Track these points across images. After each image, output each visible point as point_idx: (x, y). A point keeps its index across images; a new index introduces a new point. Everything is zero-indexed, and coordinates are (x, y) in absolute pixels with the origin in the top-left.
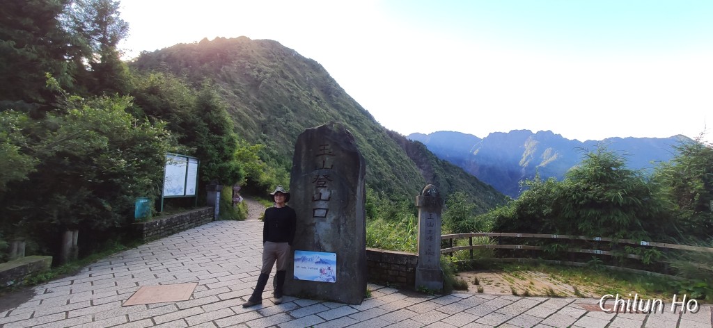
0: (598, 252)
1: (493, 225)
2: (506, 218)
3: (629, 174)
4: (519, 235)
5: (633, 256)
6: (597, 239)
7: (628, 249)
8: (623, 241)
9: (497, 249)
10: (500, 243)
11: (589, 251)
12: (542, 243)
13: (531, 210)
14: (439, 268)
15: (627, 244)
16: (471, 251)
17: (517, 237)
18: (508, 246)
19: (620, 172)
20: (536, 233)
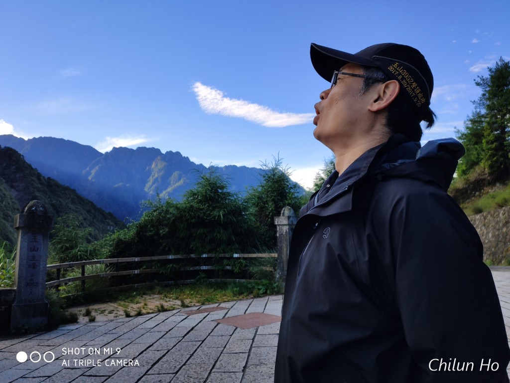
0: (204, 268)
1: (110, 251)
2: (125, 242)
3: (230, 196)
4: (137, 259)
5: (228, 268)
6: (204, 256)
7: (225, 262)
8: (222, 255)
9: (113, 277)
10: (116, 271)
11: (197, 268)
12: (159, 265)
13: (150, 231)
14: (43, 301)
15: (225, 258)
16: (83, 282)
17: (135, 262)
18: (124, 273)
19: (224, 194)
20: (154, 256)
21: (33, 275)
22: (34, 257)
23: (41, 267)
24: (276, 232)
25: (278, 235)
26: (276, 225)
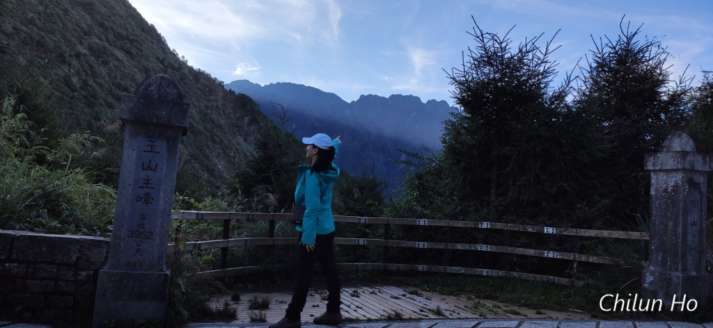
0: (484, 248)
4: (363, 220)
5: (532, 252)
6: (485, 225)
8: (520, 228)
11: (471, 247)
14: (162, 270)
15: (524, 233)
17: (360, 224)
18: (342, 241)
21: (143, 217)
22: (147, 181)
23: (162, 202)
24: (648, 185)
25: (653, 193)
26: (650, 171)
